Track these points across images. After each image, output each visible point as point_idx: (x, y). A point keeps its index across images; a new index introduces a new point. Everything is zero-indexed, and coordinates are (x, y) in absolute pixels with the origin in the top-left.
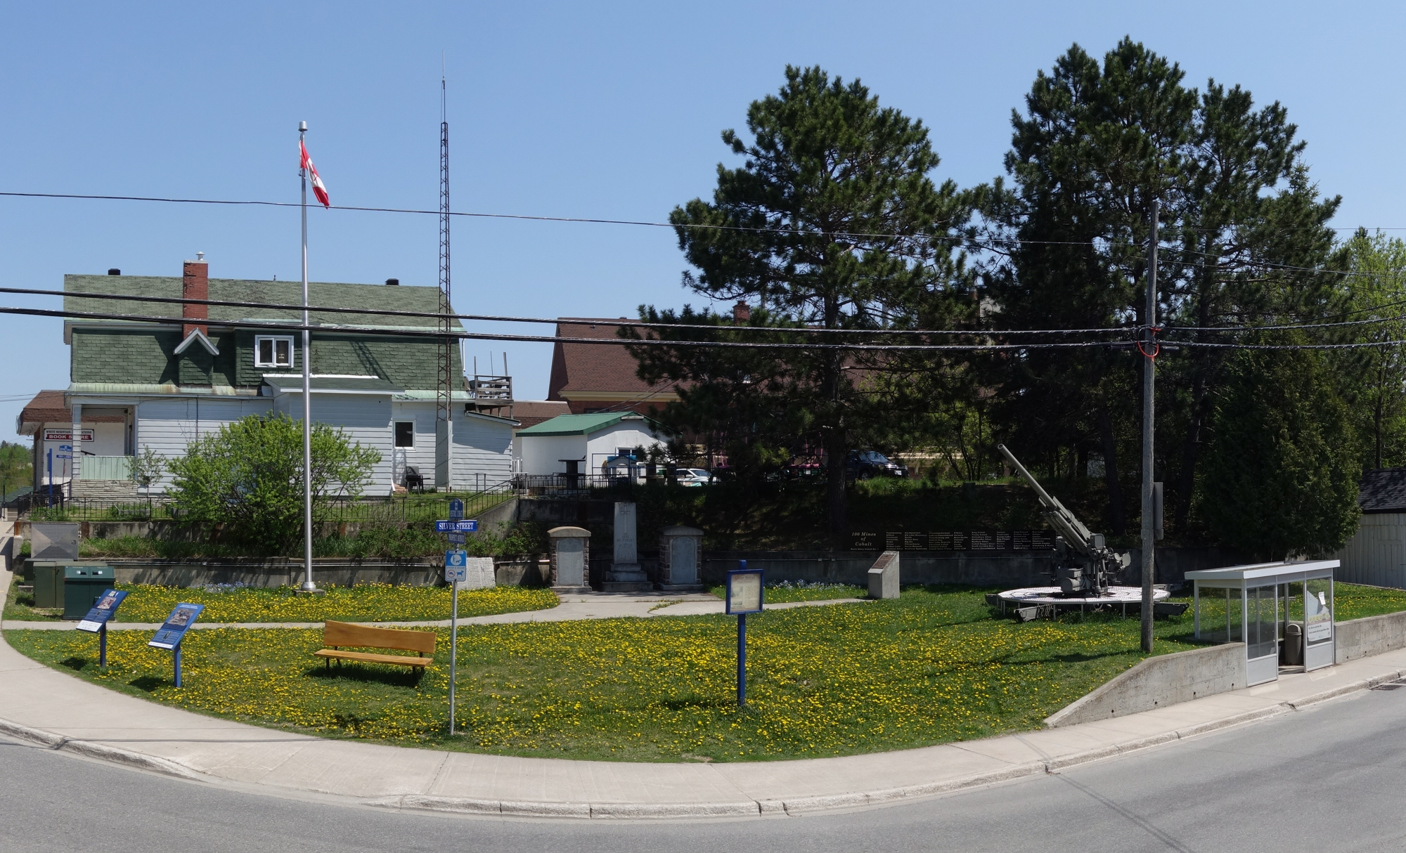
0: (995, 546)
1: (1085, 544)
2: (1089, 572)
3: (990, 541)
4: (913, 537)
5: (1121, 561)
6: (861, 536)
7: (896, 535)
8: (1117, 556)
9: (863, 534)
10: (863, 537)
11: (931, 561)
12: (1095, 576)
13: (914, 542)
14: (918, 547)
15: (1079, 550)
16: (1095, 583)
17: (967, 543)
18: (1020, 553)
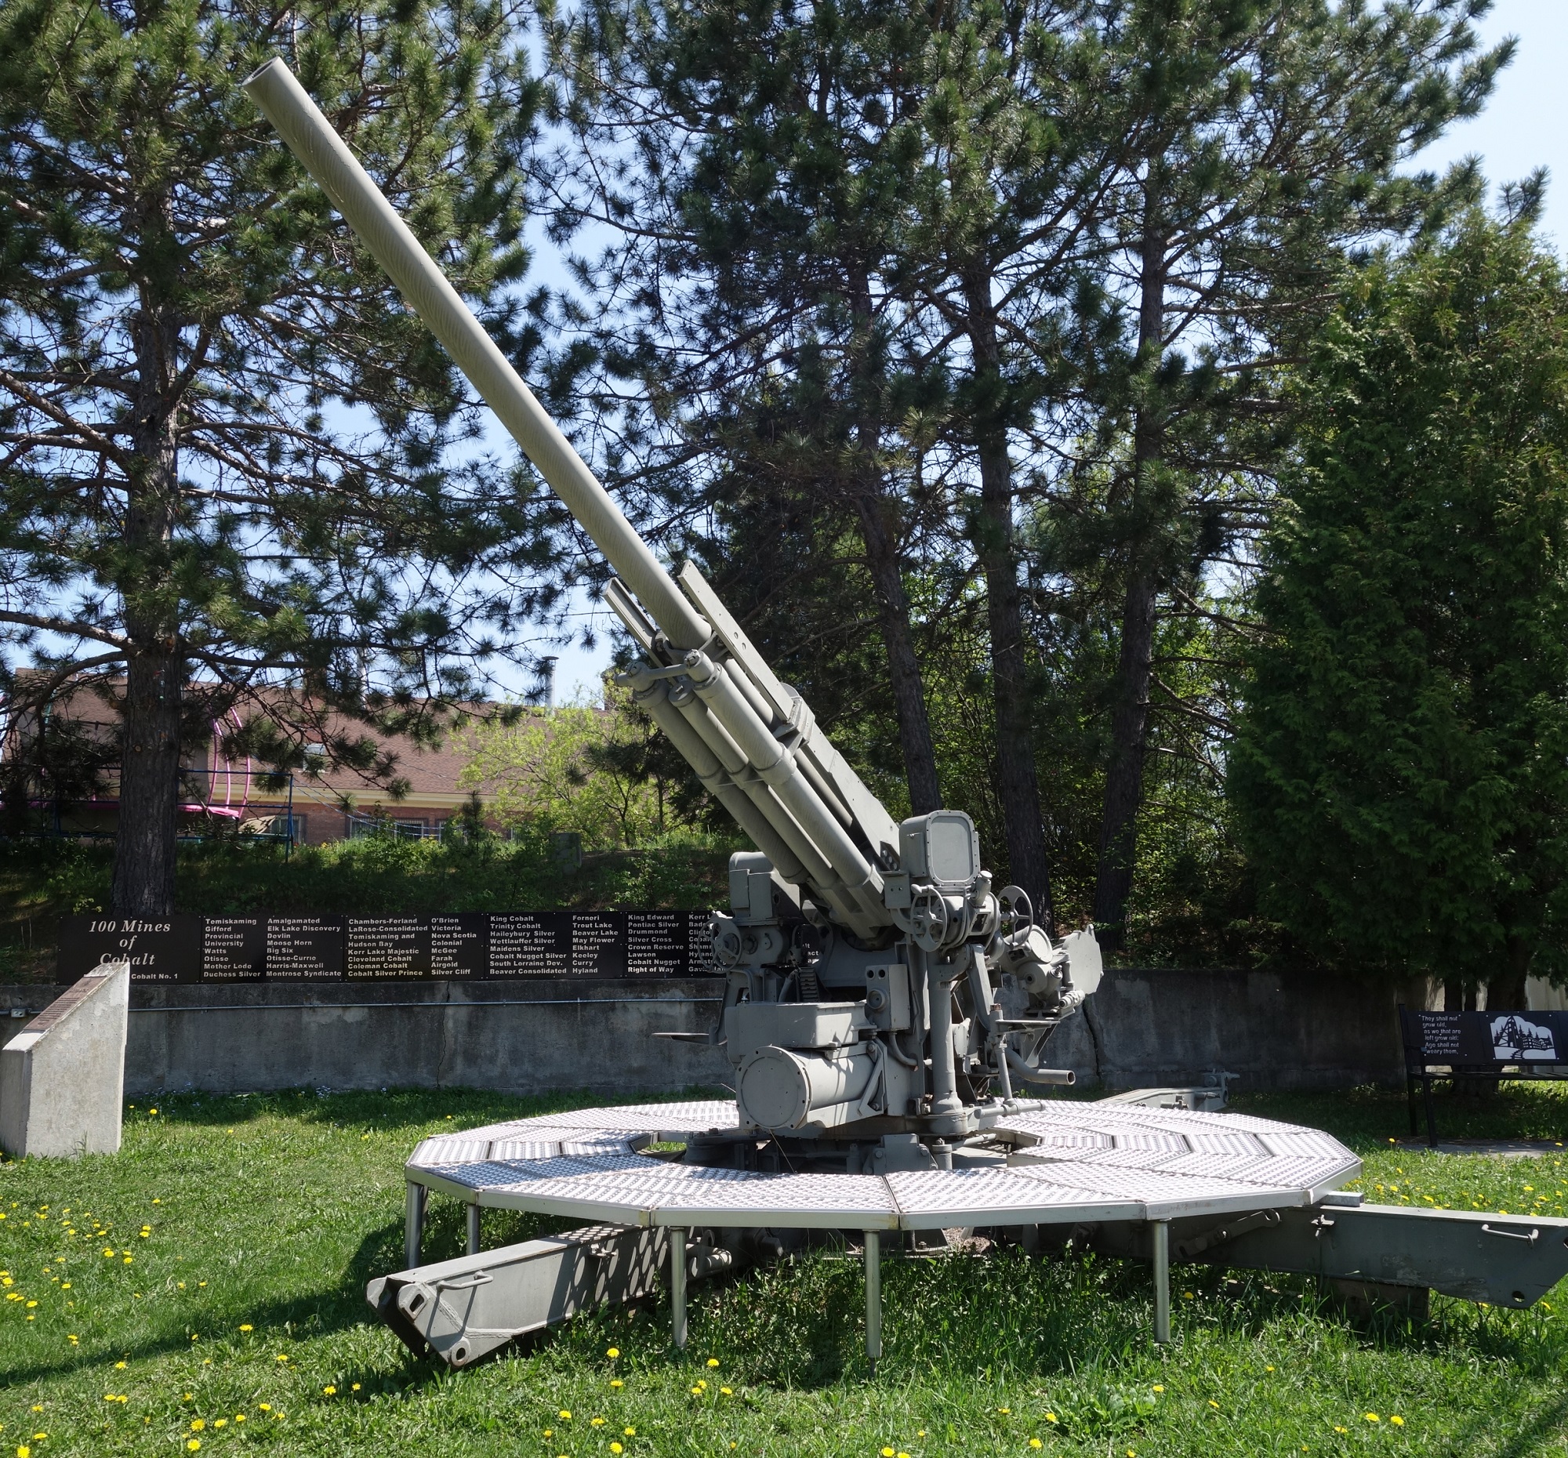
0: (567, 963)
1: (876, 879)
2: (899, 1019)
3: (549, 948)
4: (295, 936)
5: (1063, 966)
6: (119, 934)
7: (236, 929)
8: (1037, 941)
9: (129, 926)
10: (128, 935)
11: (355, 1014)
12: (932, 1043)
13: (299, 951)
14: (314, 968)
15: (840, 912)
16: (932, 1082)
17: (474, 956)
18: (650, 984)
